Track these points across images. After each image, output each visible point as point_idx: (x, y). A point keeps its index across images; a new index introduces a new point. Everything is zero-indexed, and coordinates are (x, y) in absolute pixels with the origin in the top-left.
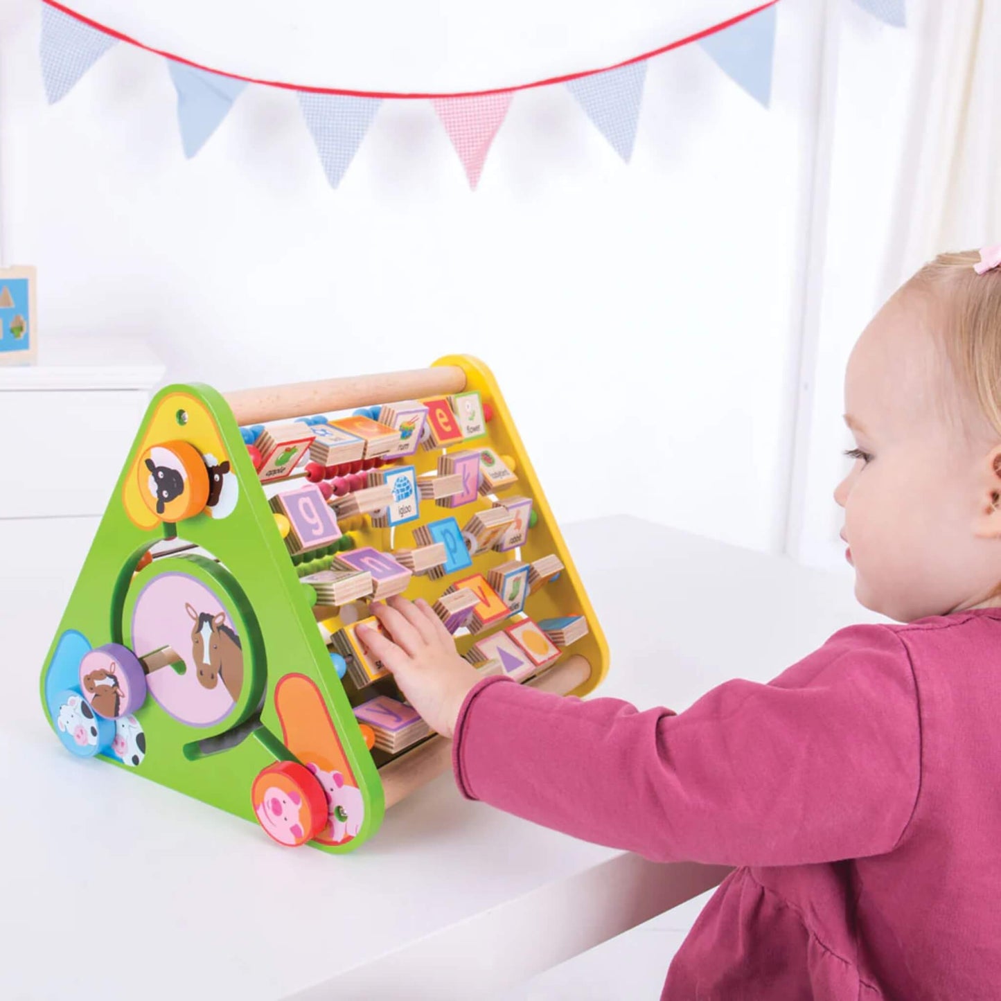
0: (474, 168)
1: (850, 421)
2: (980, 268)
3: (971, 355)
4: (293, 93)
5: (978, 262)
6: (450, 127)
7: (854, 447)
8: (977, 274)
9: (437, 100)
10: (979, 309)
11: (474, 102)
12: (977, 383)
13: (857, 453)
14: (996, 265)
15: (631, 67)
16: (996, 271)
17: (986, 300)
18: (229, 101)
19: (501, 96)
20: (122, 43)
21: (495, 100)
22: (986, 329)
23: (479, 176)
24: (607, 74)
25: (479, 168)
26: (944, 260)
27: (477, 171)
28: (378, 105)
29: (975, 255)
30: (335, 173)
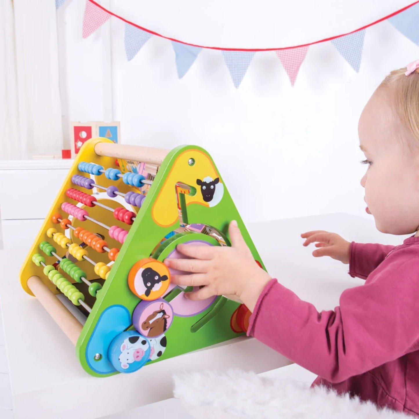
0: (293, 78)
1: (362, 148)
2: (407, 74)
3: (406, 110)
4: (220, 51)
5: (407, 71)
6: (283, 61)
7: (365, 159)
8: (406, 76)
9: (278, 51)
10: (408, 90)
11: (291, 51)
12: (410, 122)
13: (366, 162)
14: (413, 71)
15: (358, 32)
16: (414, 73)
17: (410, 87)
18: (195, 56)
19: (303, 48)
20: (154, 36)
21: (301, 49)
22: (411, 98)
23: (295, 81)
24: (348, 36)
25: (295, 78)
26: (393, 73)
27: (294, 79)
28: (253, 54)
29: (405, 69)
30: (237, 82)
